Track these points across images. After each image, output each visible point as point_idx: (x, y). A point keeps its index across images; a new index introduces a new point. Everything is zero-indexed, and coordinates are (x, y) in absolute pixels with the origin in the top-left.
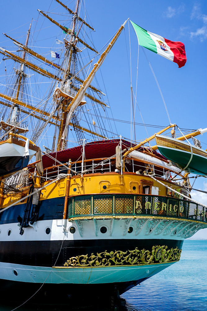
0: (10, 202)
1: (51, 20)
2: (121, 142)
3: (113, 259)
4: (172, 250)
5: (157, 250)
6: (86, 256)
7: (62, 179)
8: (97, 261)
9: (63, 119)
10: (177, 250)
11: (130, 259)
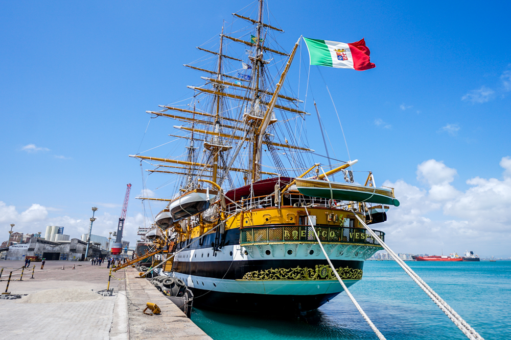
0: (208, 230)
1: (234, 40)
2: (279, 180)
3: (278, 275)
4: (341, 269)
5: (321, 269)
6: (257, 272)
7: (238, 213)
8: (265, 276)
9: (255, 142)
10: (347, 270)
11: (293, 275)
